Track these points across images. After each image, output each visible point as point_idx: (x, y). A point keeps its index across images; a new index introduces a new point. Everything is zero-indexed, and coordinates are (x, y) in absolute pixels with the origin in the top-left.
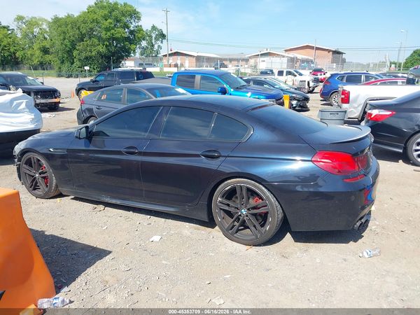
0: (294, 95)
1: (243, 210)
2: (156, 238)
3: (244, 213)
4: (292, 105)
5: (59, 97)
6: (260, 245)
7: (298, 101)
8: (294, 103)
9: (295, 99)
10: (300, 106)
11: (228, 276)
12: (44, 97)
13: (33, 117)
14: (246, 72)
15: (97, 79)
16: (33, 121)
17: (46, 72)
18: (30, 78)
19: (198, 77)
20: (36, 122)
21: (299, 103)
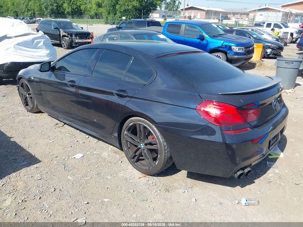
0: (269, 44)
1: (142, 145)
2: (79, 156)
3: (142, 147)
4: (267, 52)
5: (92, 38)
6: (154, 175)
7: (273, 49)
8: (269, 51)
9: (269, 47)
10: (274, 54)
11: (106, 200)
12: (81, 38)
13: (48, 52)
14: (244, 23)
15: (121, 26)
16: (48, 55)
17: (98, 20)
18: (75, 24)
19: (183, 26)
20: (51, 56)
21: (273, 51)
